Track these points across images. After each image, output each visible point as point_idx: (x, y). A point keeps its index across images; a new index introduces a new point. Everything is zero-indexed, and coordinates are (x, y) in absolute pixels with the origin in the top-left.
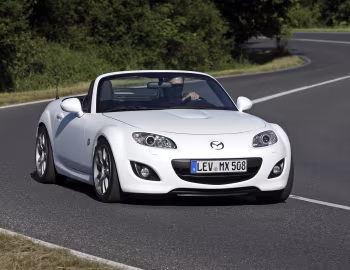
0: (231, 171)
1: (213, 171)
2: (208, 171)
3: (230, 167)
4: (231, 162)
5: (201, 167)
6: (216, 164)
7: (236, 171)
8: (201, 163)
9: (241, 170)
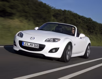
0: (33, 47)
1: (28, 46)
2: (27, 46)
3: (33, 46)
4: (34, 44)
5: (25, 44)
6: (29, 44)
7: (35, 47)
8: (25, 43)
9: (37, 48)
